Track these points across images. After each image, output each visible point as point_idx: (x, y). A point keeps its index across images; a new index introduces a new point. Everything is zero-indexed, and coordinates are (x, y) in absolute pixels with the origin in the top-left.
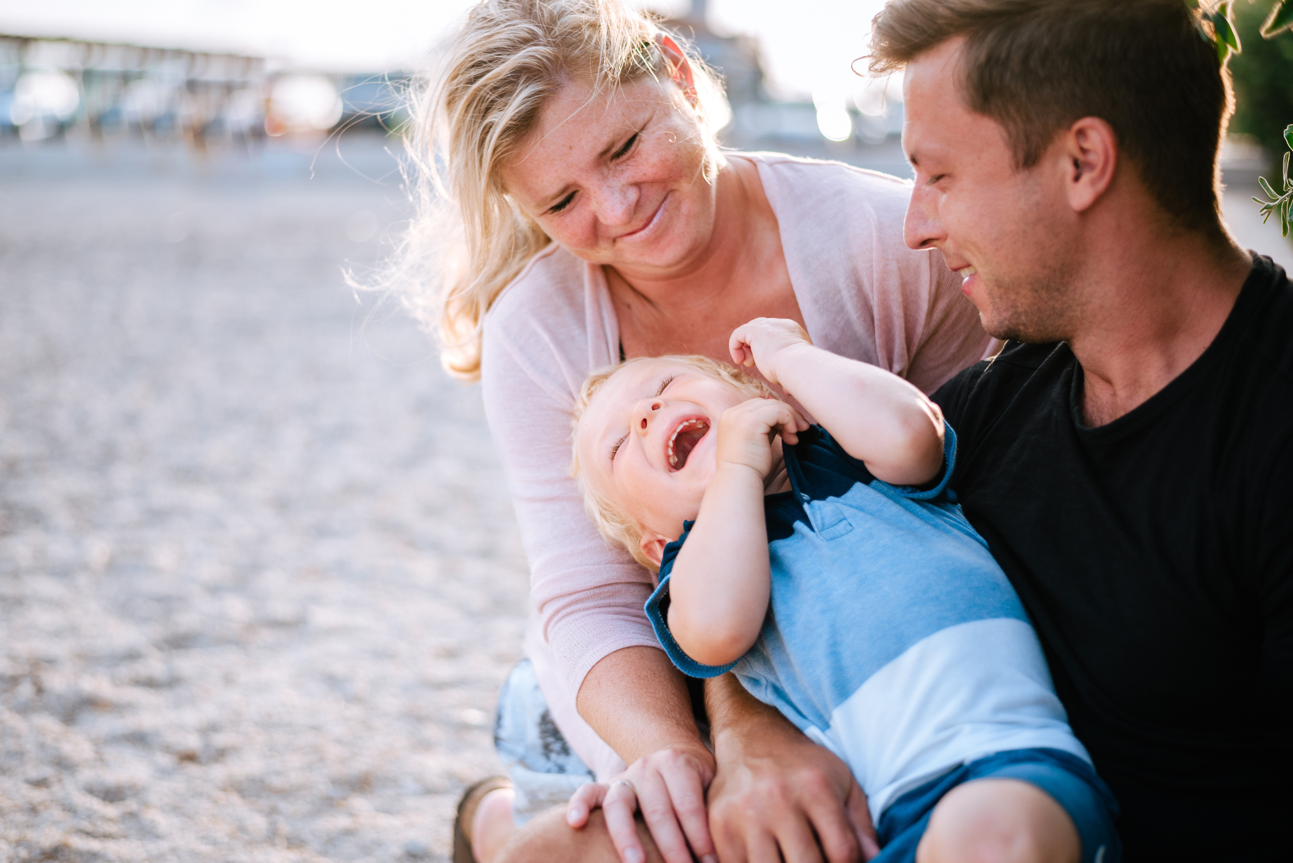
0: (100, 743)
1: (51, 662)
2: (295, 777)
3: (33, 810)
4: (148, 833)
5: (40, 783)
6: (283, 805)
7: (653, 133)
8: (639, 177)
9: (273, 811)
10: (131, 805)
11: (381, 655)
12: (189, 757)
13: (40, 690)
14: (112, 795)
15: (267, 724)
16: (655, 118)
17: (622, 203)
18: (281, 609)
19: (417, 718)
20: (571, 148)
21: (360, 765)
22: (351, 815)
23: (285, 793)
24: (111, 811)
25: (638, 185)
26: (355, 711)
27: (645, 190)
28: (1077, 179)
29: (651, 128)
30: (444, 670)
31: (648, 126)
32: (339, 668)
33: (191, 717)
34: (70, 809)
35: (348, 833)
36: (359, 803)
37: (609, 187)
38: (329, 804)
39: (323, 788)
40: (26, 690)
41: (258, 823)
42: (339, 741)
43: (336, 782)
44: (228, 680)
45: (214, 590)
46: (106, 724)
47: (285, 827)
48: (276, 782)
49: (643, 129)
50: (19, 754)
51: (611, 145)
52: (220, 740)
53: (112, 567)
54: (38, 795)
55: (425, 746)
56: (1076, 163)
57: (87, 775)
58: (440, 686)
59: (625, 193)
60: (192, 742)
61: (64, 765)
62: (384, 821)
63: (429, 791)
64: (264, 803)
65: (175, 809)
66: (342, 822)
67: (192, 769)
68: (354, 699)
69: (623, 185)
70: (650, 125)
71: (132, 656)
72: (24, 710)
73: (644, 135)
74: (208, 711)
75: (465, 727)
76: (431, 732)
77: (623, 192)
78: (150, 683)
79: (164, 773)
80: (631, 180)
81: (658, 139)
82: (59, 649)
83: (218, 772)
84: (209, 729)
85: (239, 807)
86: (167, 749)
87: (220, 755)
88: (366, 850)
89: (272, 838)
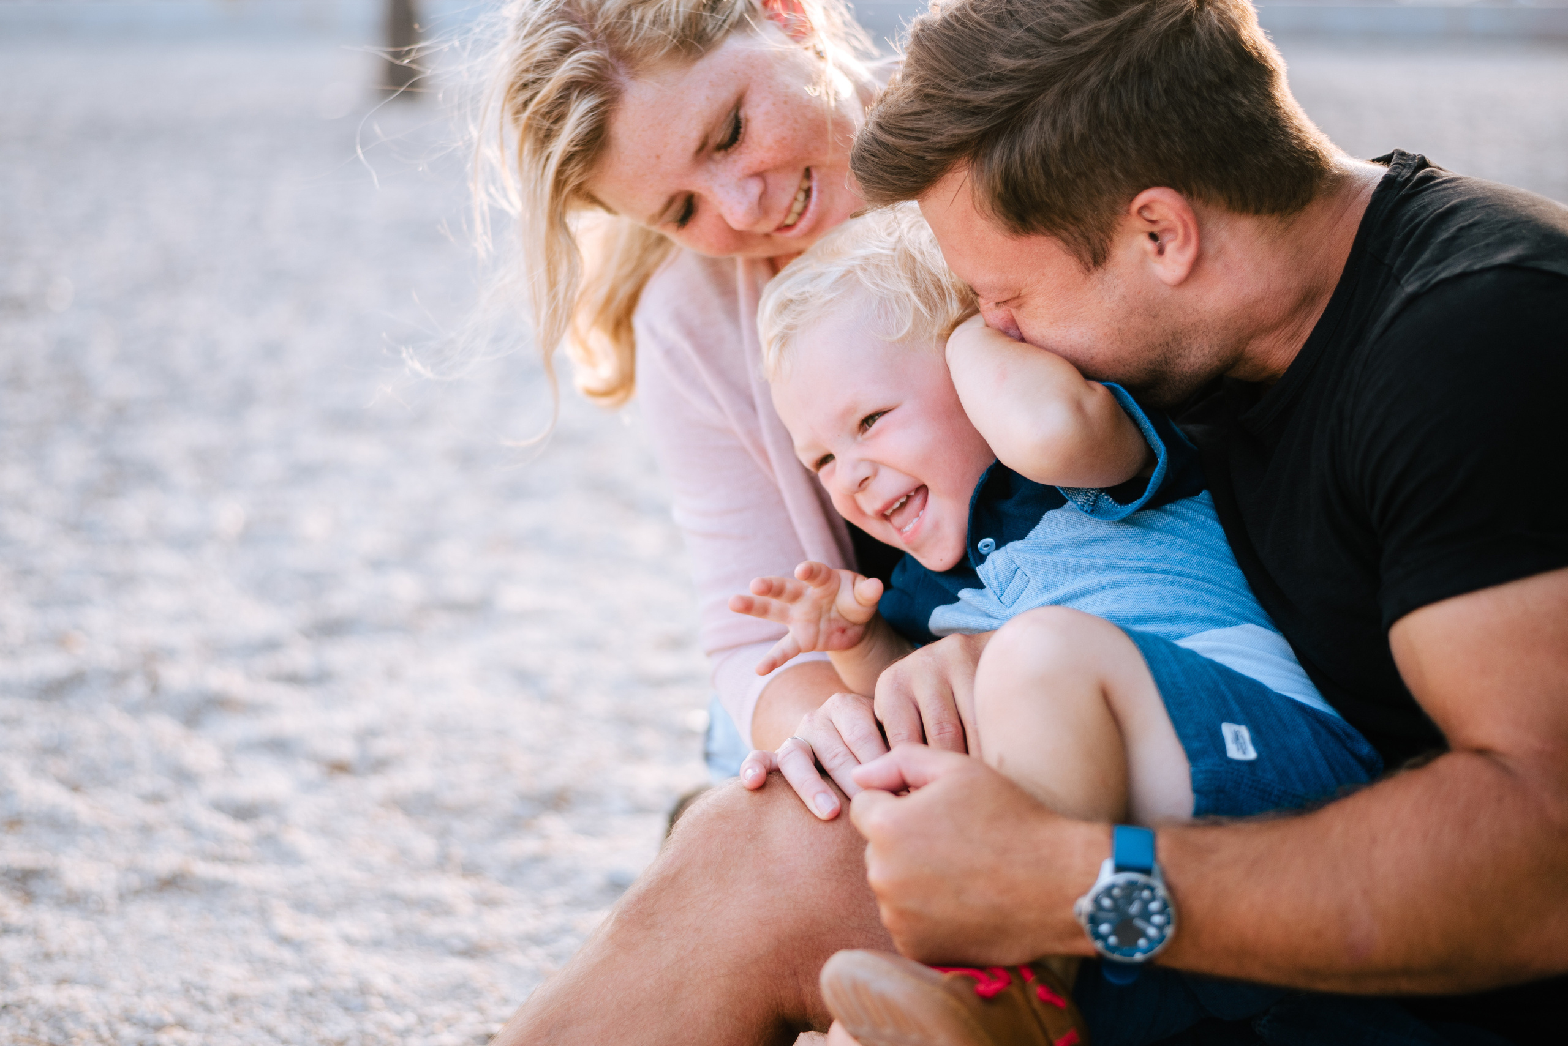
0: (231, 752)
1: (168, 654)
3: (146, 830)
4: (287, 857)
5: (156, 798)
6: (457, 825)
7: (758, 104)
9: (443, 834)
10: (268, 823)
11: (588, 644)
12: (340, 768)
13: (155, 687)
14: (244, 812)
15: (441, 728)
16: (751, 85)
17: (743, 201)
18: (462, 587)
19: (628, 722)
21: (556, 777)
22: (542, 837)
23: (462, 811)
24: (242, 831)
26: (551, 713)
28: (1161, 252)
29: (754, 98)
30: (665, 664)
33: (345, 719)
34: (191, 828)
35: (537, 860)
36: (554, 825)
37: (723, 186)
38: (515, 824)
39: (509, 804)
40: (137, 688)
41: (425, 846)
42: (530, 749)
43: (526, 799)
44: (392, 674)
45: (377, 565)
46: (236, 728)
47: (459, 852)
48: (449, 798)
50: (129, 765)
52: (382, 747)
53: (248, 537)
54: (151, 813)
55: (637, 755)
56: (1153, 237)
57: (214, 789)
58: (660, 683)
59: (744, 186)
60: (345, 750)
61: (184, 777)
62: (583, 845)
63: (640, 810)
64: (435, 823)
65: (324, 829)
66: (528, 845)
67: (346, 784)
68: (549, 698)
69: (738, 178)
71: (271, 645)
72: (136, 710)
73: (748, 111)
74: (367, 712)
76: (647, 738)
77: (741, 186)
78: (293, 679)
79: (308, 787)
80: (747, 171)
81: (766, 113)
82: (180, 637)
83: (377, 786)
84: (366, 735)
85: (402, 828)
86: (315, 758)
87: (380, 765)
88: (559, 879)
89: (442, 864)
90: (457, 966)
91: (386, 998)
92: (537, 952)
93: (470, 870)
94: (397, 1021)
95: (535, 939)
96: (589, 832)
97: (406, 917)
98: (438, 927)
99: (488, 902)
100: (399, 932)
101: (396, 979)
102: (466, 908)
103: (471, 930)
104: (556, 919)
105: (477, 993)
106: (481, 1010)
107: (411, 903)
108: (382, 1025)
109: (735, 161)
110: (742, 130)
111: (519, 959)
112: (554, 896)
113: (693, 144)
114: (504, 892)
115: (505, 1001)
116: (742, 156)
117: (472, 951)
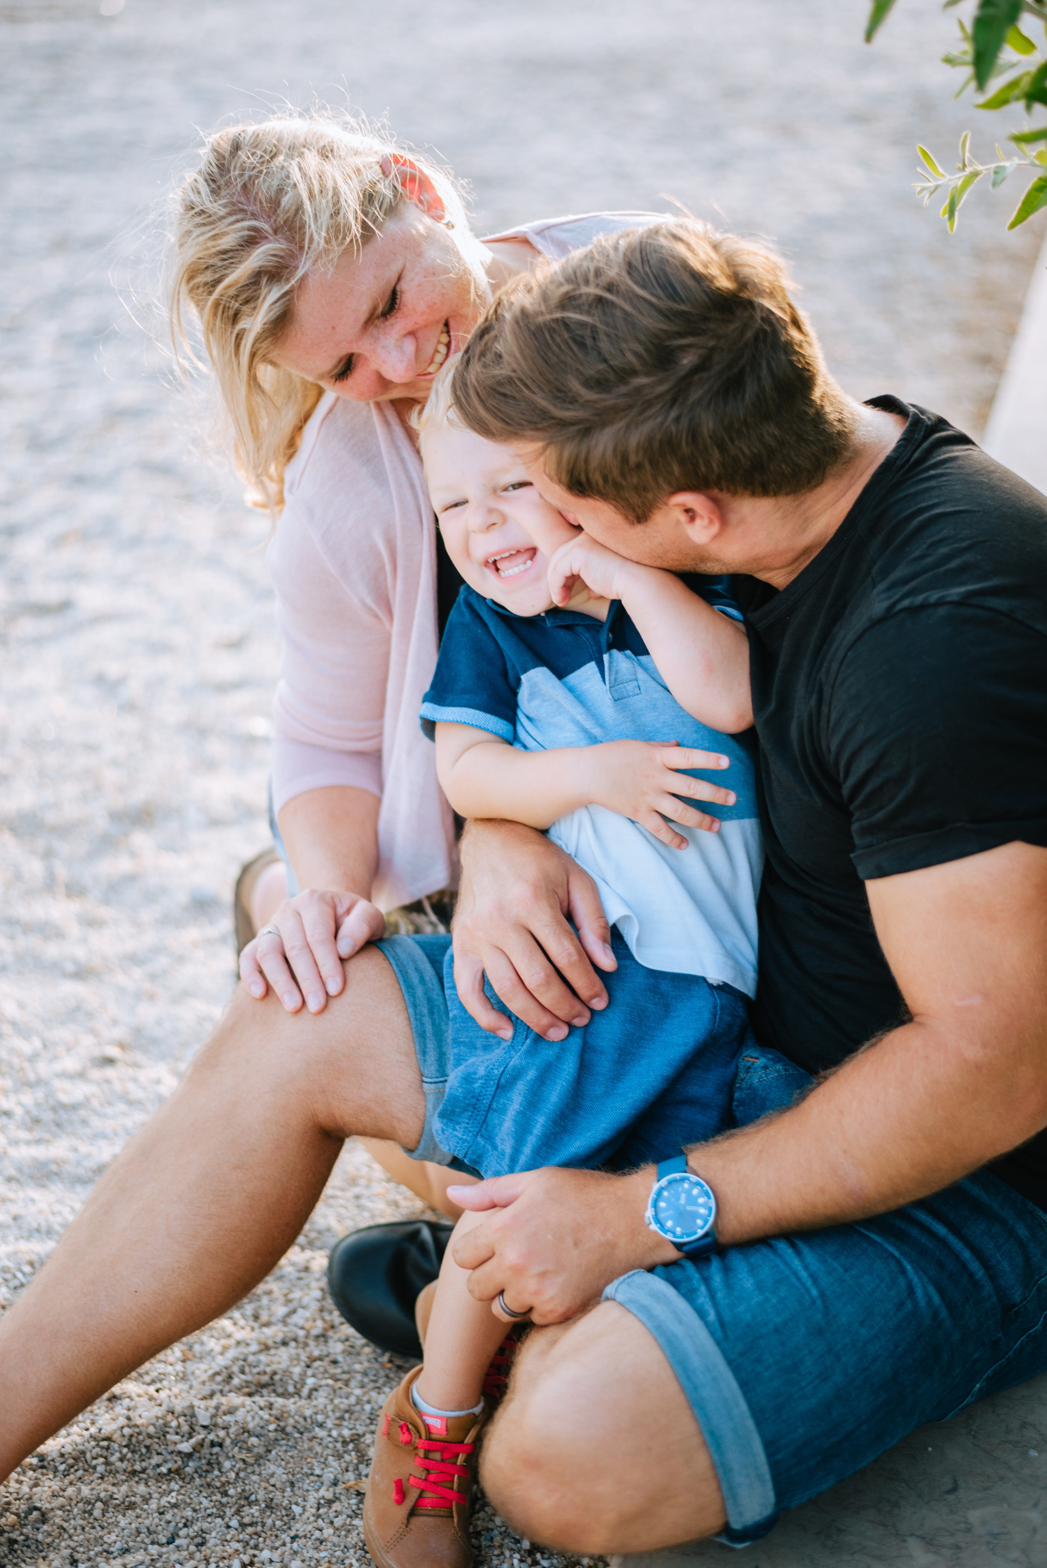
2: (71, 811)
6: (59, 845)
7: (412, 280)
8: (410, 327)
9: (48, 855)
16: (408, 265)
17: (401, 361)
19: (199, 730)
20: (334, 328)
21: (138, 796)
22: (133, 854)
23: (63, 831)
25: (412, 333)
26: (131, 724)
27: (420, 335)
29: (408, 276)
30: (226, 668)
31: (404, 274)
32: (113, 669)
35: (131, 878)
36: (140, 839)
37: (384, 347)
38: (107, 843)
39: (102, 824)
41: (35, 868)
42: (115, 763)
43: (116, 816)
47: (62, 872)
48: (51, 817)
49: (399, 279)
51: (375, 309)
55: (209, 765)
58: (223, 688)
59: (401, 348)
62: (168, 861)
64: (41, 843)
66: (122, 865)
68: (129, 707)
69: (397, 340)
70: (406, 272)
73: (404, 286)
75: (252, 740)
76: (216, 748)
77: (399, 347)
80: (403, 332)
81: (419, 285)
85: (12, 848)
88: (151, 897)
89: (50, 885)
90: (71, 989)
91: (14, 1024)
92: (138, 973)
93: (74, 890)
94: (26, 1047)
95: (134, 959)
96: (171, 848)
97: (24, 942)
98: (52, 951)
99: (91, 923)
100: (20, 958)
101: (21, 1006)
102: (74, 930)
103: (80, 953)
104: (150, 938)
105: (90, 1015)
106: (94, 1033)
107: (28, 928)
108: (13, 1051)
109: (392, 325)
110: (398, 301)
111: (121, 979)
112: (147, 915)
113: (363, 317)
114: (104, 912)
115: (115, 1022)
116: (398, 320)
117: (82, 973)
